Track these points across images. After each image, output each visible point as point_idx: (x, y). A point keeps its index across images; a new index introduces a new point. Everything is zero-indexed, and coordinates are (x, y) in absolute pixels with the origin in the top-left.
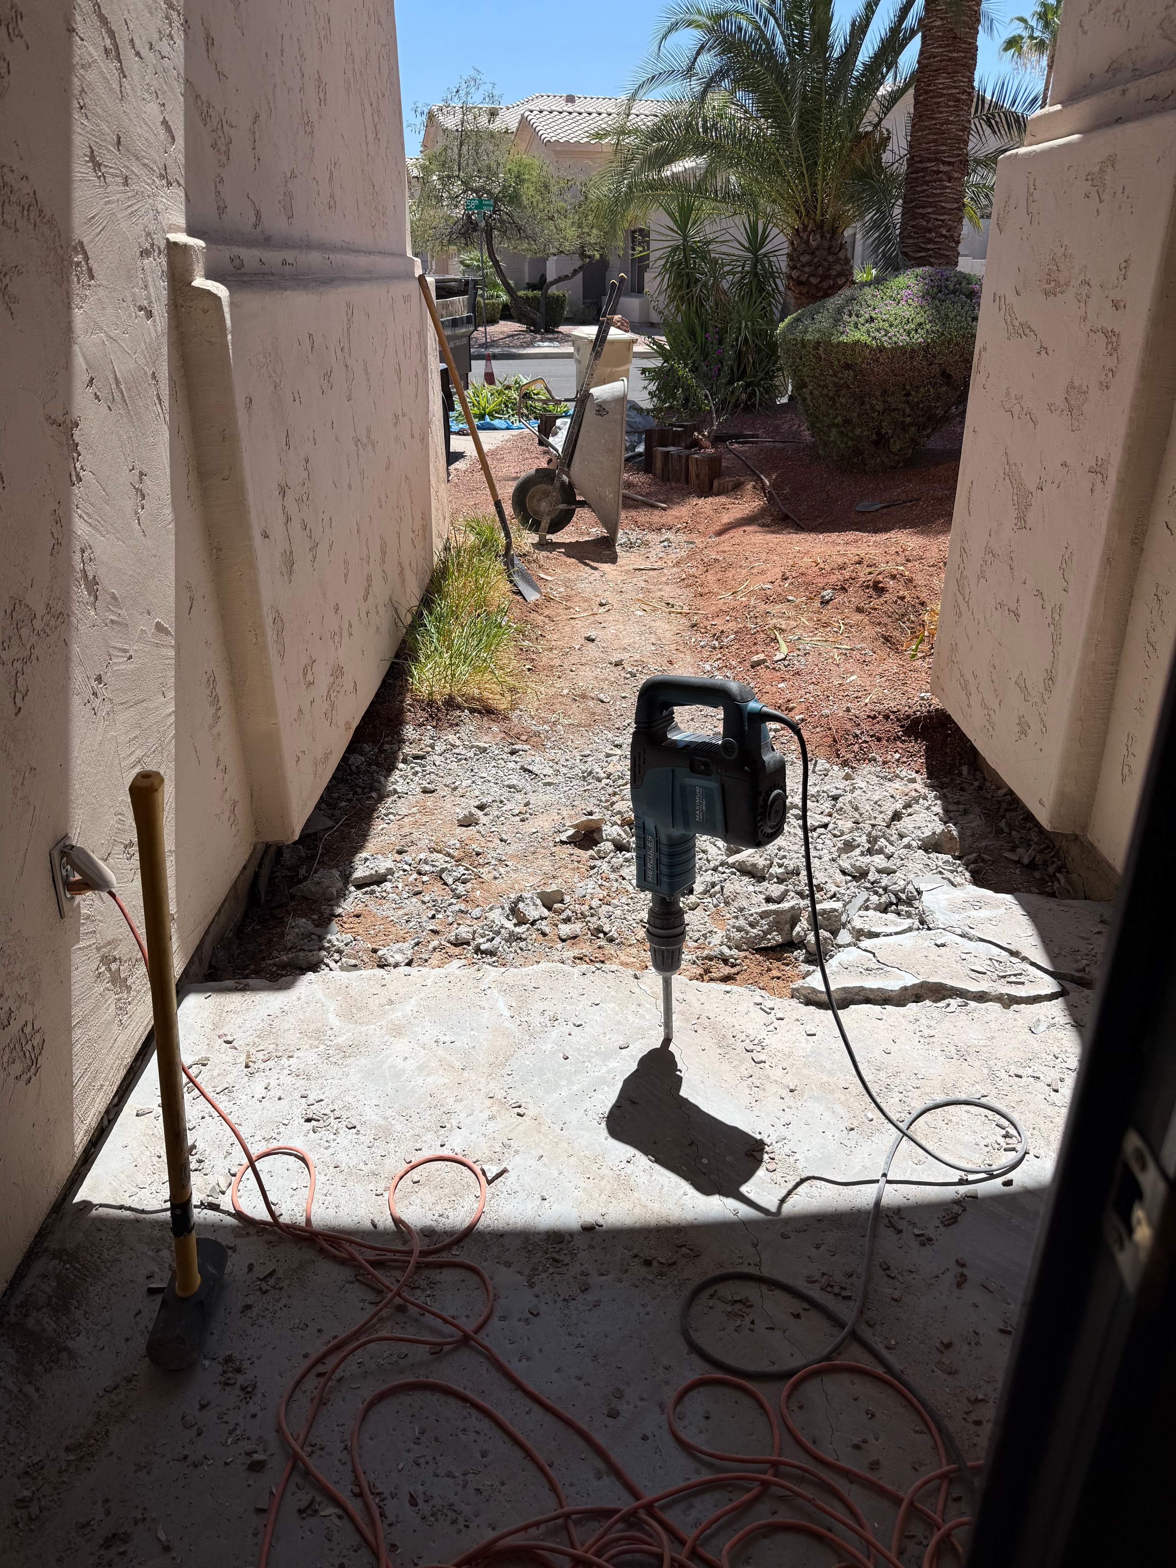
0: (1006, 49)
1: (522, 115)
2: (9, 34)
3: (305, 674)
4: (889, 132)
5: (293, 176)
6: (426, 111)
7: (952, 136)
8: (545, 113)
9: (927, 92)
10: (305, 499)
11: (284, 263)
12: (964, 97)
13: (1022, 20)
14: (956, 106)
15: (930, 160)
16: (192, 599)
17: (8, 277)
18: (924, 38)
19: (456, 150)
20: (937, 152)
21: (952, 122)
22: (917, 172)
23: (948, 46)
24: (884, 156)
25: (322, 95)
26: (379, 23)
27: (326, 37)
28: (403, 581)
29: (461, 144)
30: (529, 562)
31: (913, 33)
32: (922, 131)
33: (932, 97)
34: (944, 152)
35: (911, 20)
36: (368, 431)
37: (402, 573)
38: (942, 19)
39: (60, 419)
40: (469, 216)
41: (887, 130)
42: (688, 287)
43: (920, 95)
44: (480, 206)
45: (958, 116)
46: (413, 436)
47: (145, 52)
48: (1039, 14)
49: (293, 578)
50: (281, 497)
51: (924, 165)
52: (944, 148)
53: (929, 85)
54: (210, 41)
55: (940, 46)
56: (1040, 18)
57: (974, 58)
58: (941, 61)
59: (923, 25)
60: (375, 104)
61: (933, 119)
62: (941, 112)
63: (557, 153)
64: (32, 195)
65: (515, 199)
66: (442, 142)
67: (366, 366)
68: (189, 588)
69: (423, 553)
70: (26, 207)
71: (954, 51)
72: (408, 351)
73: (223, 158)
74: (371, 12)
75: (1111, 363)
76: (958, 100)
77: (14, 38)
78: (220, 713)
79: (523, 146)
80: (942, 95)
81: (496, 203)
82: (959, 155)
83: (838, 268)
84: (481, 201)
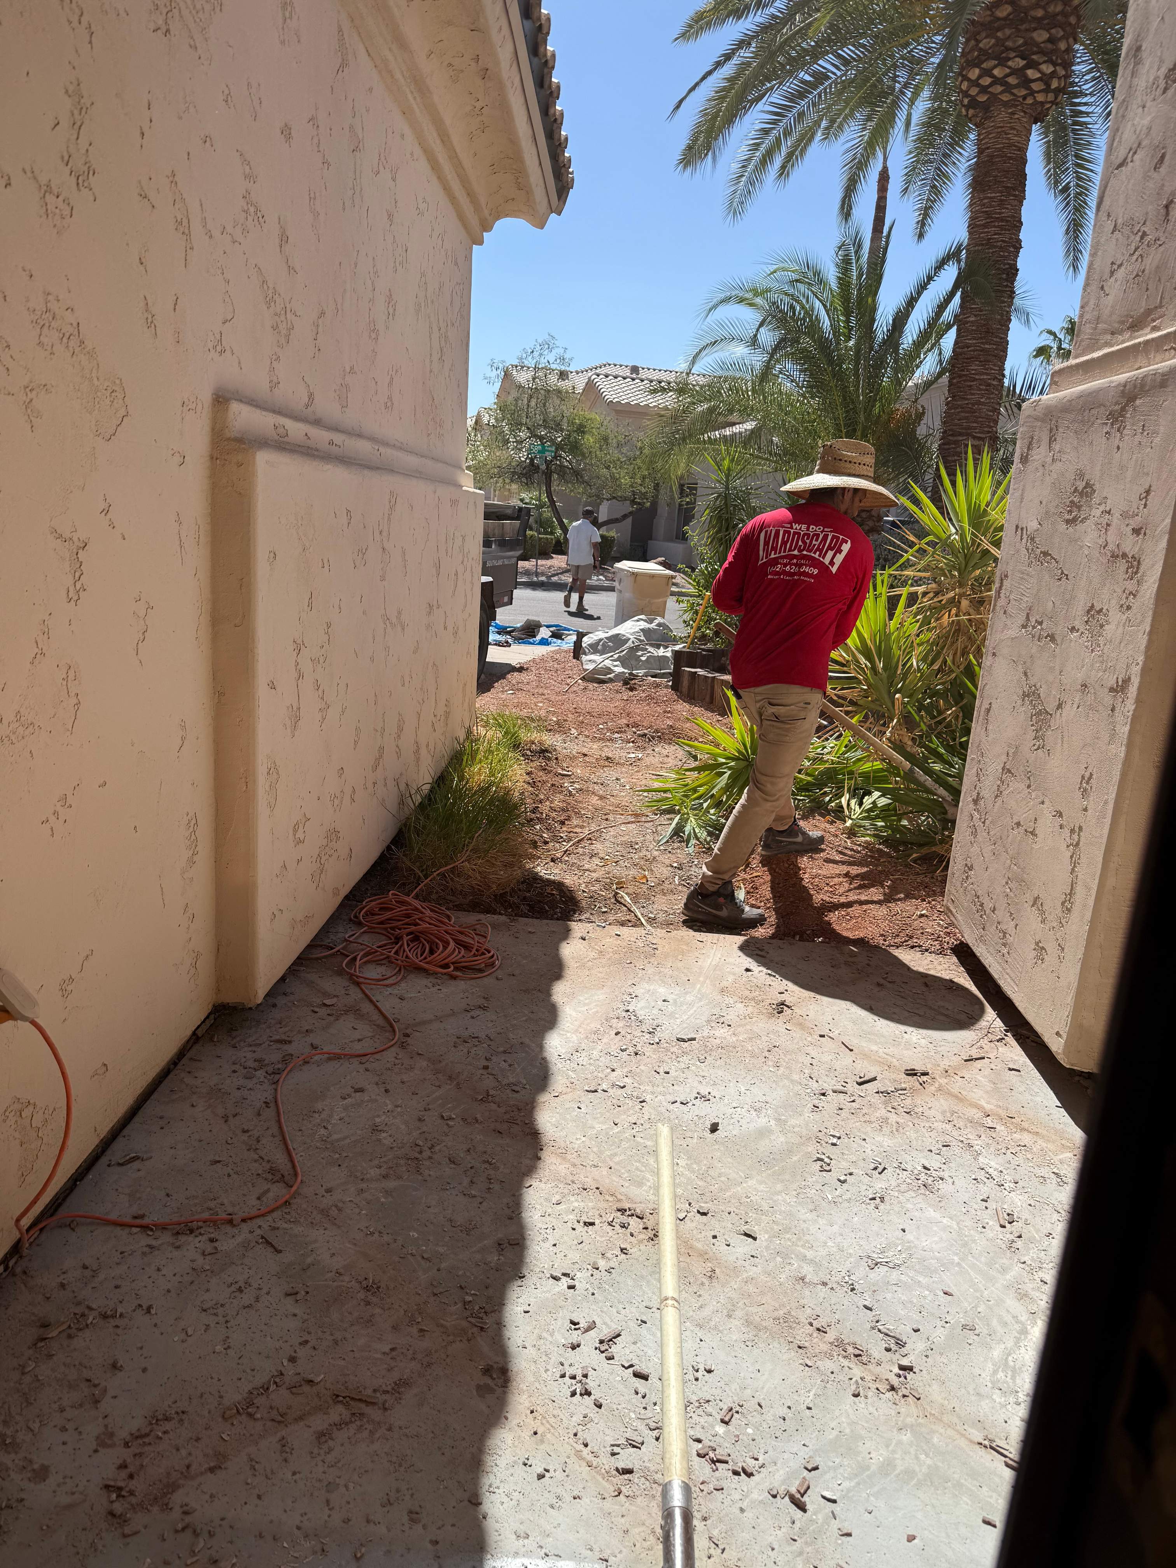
0: (1036, 357)
1: (589, 378)
2: (78, 184)
3: (295, 831)
4: (924, 408)
5: (352, 370)
6: (501, 366)
7: (983, 415)
8: (611, 377)
9: (960, 376)
10: (321, 661)
11: (331, 443)
12: (995, 383)
13: (1050, 332)
14: (987, 390)
15: (961, 434)
16: (183, 739)
17: (34, 392)
18: (958, 330)
19: (525, 401)
20: (969, 428)
21: (983, 404)
22: (948, 444)
23: (981, 338)
24: (918, 429)
25: (391, 311)
26: (456, 264)
27: (401, 263)
28: (418, 760)
29: (531, 397)
30: (549, 759)
31: (949, 327)
32: (954, 409)
33: (964, 381)
34: (975, 428)
35: (947, 315)
36: (399, 613)
37: (417, 752)
38: (975, 316)
39: (67, 535)
40: (532, 460)
41: (922, 406)
42: (727, 530)
43: (954, 378)
44: (543, 451)
45: (990, 398)
46: (445, 628)
47: (216, 233)
48: (1067, 329)
49: (296, 733)
50: (295, 654)
51: (955, 438)
52: (975, 425)
53: (963, 370)
54: (285, 239)
55: (974, 339)
56: (1067, 332)
57: (1005, 350)
58: (974, 351)
59: (959, 320)
60: (443, 330)
61: (967, 399)
62: (973, 394)
63: (618, 412)
64: (75, 324)
65: (574, 448)
66: (514, 394)
67: (404, 553)
68: (184, 728)
69: (443, 738)
70: (67, 335)
71: (986, 343)
72: (450, 550)
73: (283, 341)
74: (449, 253)
75: (1131, 586)
76: (989, 385)
77: (82, 188)
78: (195, 858)
79: (588, 404)
80: (975, 380)
81: (557, 449)
82: (989, 432)
83: (871, 523)
84: (544, 447)
